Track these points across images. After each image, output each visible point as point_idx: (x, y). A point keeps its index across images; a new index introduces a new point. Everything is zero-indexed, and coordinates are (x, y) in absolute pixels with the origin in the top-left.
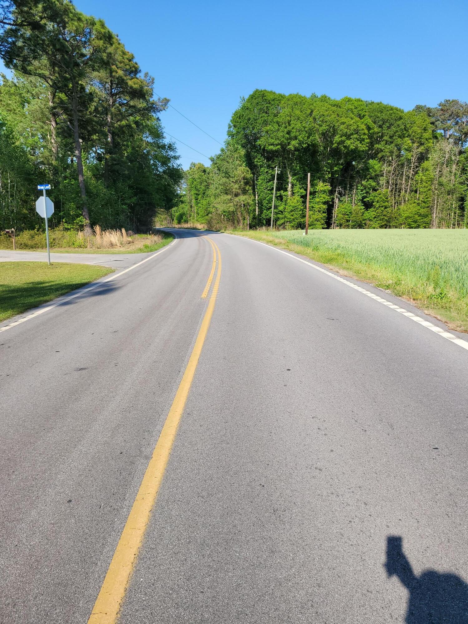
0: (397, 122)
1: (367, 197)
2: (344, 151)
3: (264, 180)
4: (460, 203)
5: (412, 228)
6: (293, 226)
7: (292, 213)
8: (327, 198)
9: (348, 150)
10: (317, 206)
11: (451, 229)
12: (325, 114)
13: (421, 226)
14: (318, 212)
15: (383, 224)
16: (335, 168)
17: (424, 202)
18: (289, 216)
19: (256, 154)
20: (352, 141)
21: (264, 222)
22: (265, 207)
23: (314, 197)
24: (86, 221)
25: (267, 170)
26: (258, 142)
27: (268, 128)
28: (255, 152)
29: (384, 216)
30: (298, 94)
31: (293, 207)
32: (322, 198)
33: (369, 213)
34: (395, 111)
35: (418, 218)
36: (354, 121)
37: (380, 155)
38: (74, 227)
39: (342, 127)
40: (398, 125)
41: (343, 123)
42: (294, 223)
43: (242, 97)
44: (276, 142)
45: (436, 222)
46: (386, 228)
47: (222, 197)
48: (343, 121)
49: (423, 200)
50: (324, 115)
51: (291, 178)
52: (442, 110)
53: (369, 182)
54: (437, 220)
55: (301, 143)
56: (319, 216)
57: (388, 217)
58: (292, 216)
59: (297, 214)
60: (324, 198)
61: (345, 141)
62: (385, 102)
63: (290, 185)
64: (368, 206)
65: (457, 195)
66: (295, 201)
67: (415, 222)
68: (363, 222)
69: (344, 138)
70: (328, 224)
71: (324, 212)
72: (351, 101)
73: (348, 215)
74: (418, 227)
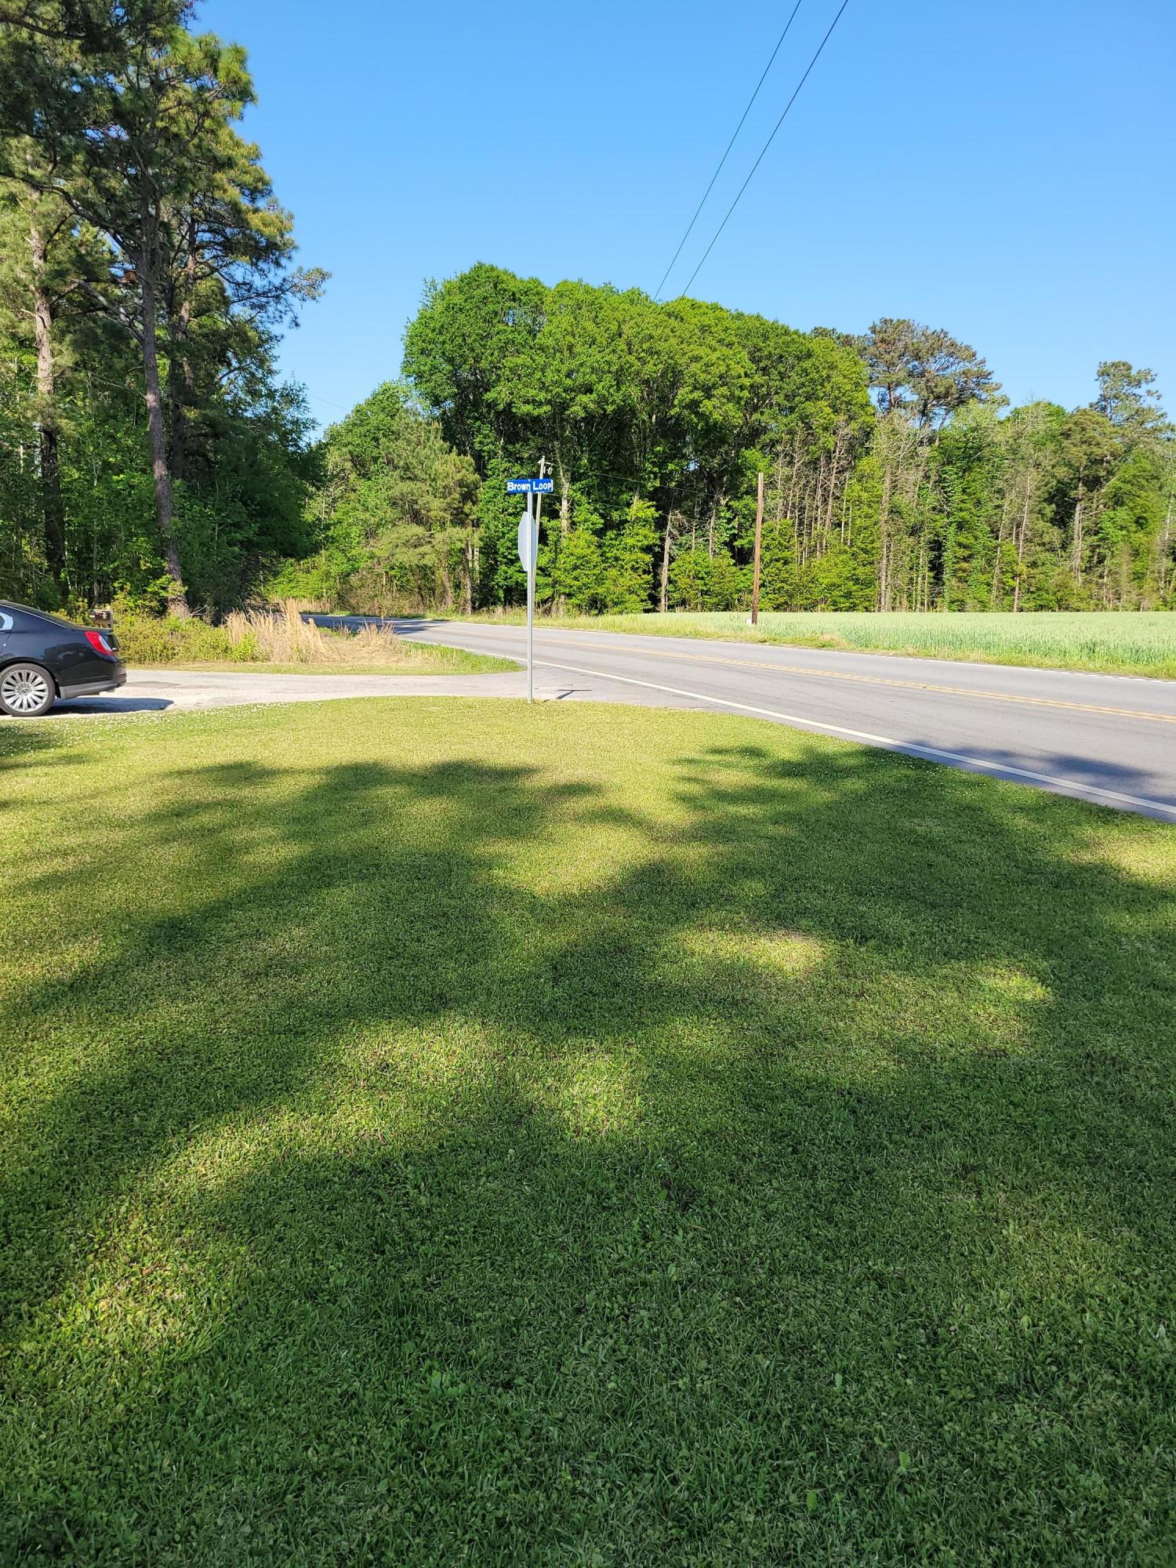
0: (801, 363)
1: (741, 537)
2: (697, 424)
3: (500, 489)
4: (932, 554)
5: (841, 610)
6: (579, 606)
7: (575, 573)
8: (652, 537)
9: (707, 423)
10: (627, 556)
11: (917, 614)
12: (654, 333)
13: (860, 607)
14: (630, 572)
15: (782, 600)
16: (671, 466)
17: (866, 551)
18: (569, 581)
19: (478, 423)
20: (715, 401)
21: (501, 594)
22: (505, 557)
23: (619, 535)
24: (176, 588)
25: (508, 465)
26: (490, 396)
27: (519, 361)
28: (476, 419)
29: (782, 582)
30: (580, 280)
31: (578, 558)
32: (640, 538)
33: (745, 575)
34: (795, 336)
35: (855, 588)
36: (717, 354)
37: (765, 438)
38: (147, 603)
39: (695, 367)
40: (805, 371)
41: (696, 359)
42: (581, 596)
43: (429, 280)
44: (542, 396)
45: (886, 600)
46: (785, 610)
47: (401, 529)
48: (695, 353)
49: (863, 546)
50: (651, 337)
51: (567, 485)
52: (883, 341)
53: (745, 502)
54: (889, 594)
55: (602, 401)
56: (635, 581)
57: (791, 585)
58: (576, 579)
59: (587, 575)
60: (645, 537)
61: (701, 402)
62: (769, 317)
63: (565, 504)
64: (742, 557)
65: (926, 536)
66: (582, 543)
67: (848, 595)
68: (736, 596)
69: (697, 395)
70: (653, 602)
71: (645, 572)
72: (700, 307)
73: (702, 578)
74: (852, 608)
